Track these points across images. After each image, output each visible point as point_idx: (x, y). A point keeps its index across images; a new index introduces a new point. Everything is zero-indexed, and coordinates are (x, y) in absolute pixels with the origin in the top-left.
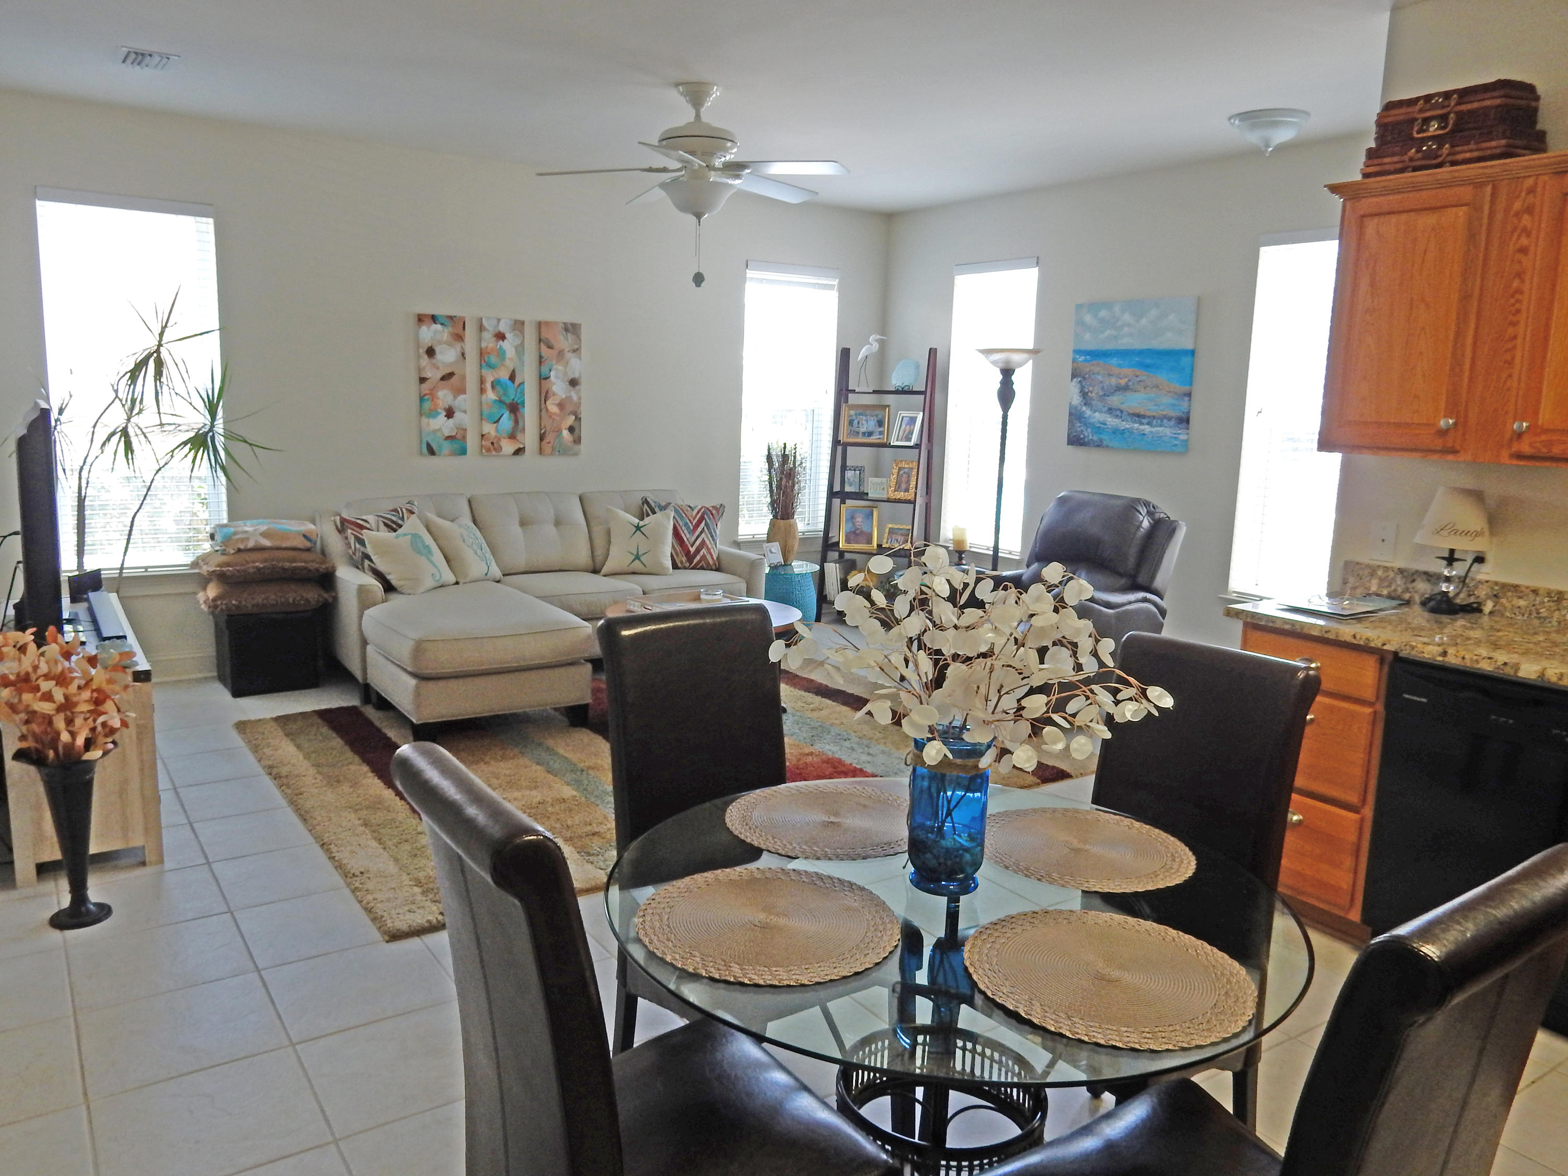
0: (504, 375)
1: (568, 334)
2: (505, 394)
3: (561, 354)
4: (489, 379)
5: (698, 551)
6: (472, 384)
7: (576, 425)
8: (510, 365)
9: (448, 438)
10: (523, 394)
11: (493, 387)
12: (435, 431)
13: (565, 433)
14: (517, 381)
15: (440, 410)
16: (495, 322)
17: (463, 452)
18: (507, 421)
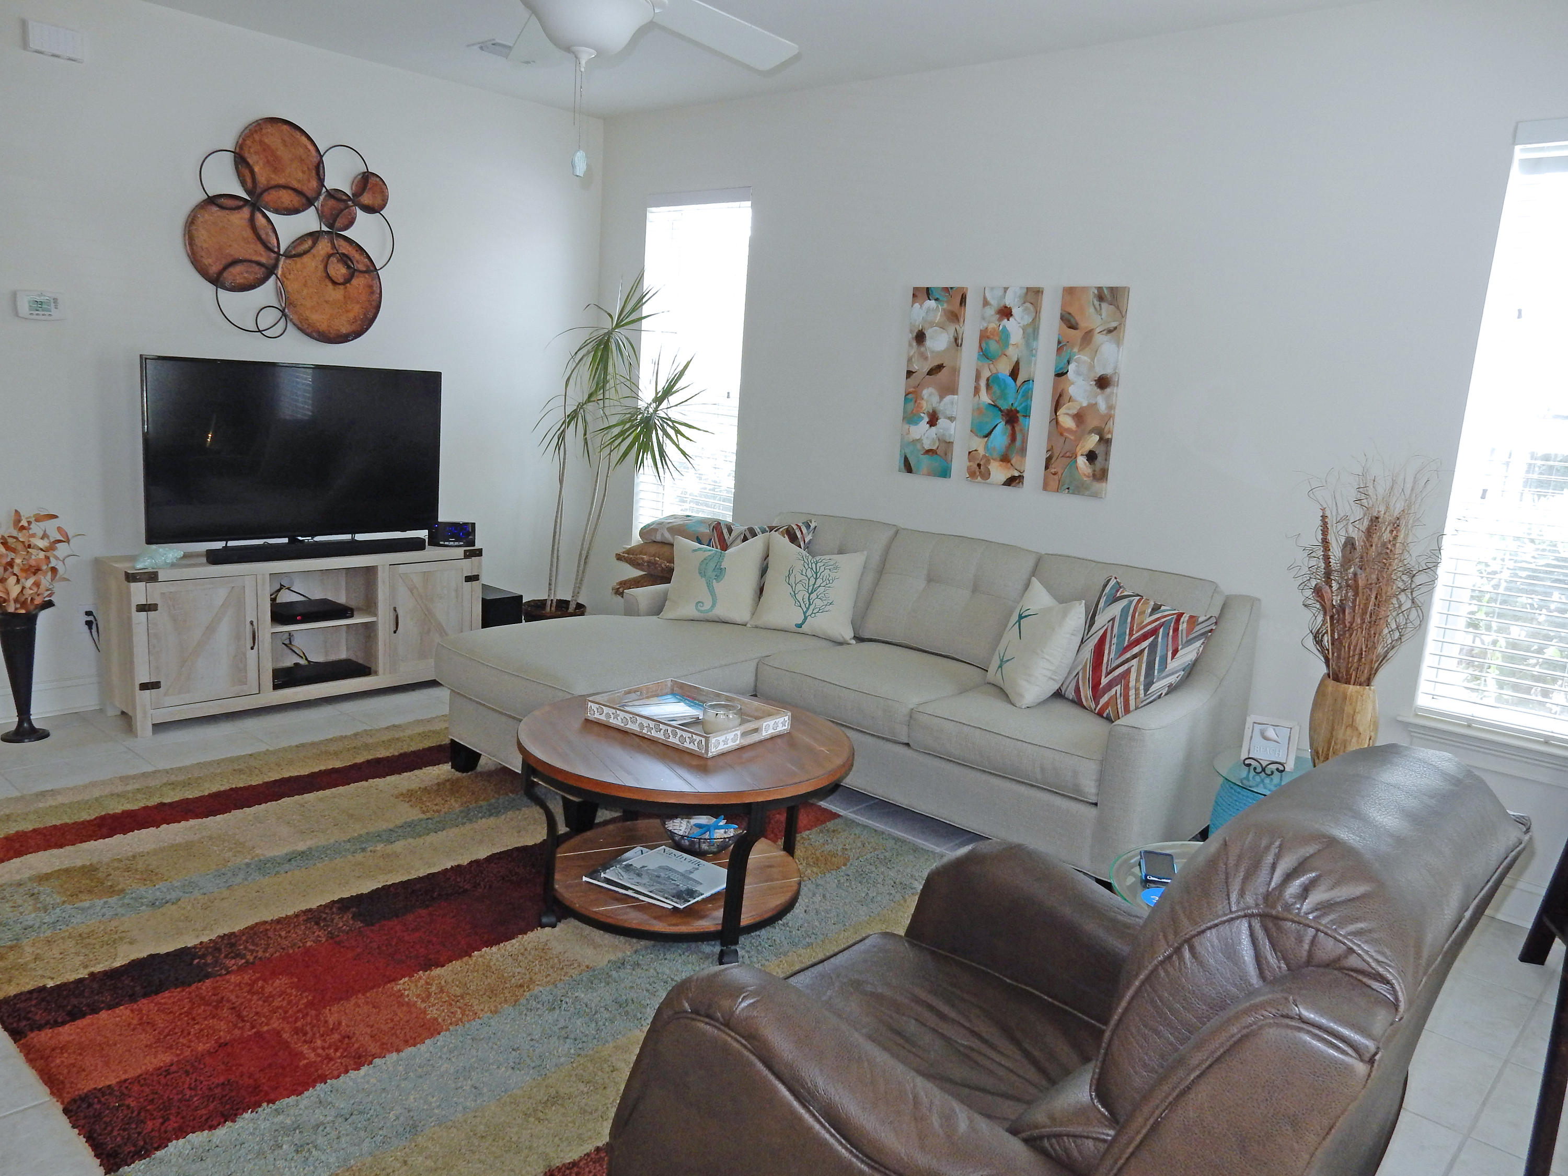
0: (1004, 368)
1: (1104, 305)
2: (1003, 395)
3: (1088, 337)
4: (986, 374)
5: (1110, 686)
6: (966, 381)
7: (1100, 451)
8: (1013, 353)
9: (928, 452)
10: (1028, 396)
11: (988, 386)
12: (915, 441)
13: (1082, 461)
14: (1020, 379)
15: (922, 415)
16: (1001, 293)
17: (945, 473)
18: (1000, 436)
